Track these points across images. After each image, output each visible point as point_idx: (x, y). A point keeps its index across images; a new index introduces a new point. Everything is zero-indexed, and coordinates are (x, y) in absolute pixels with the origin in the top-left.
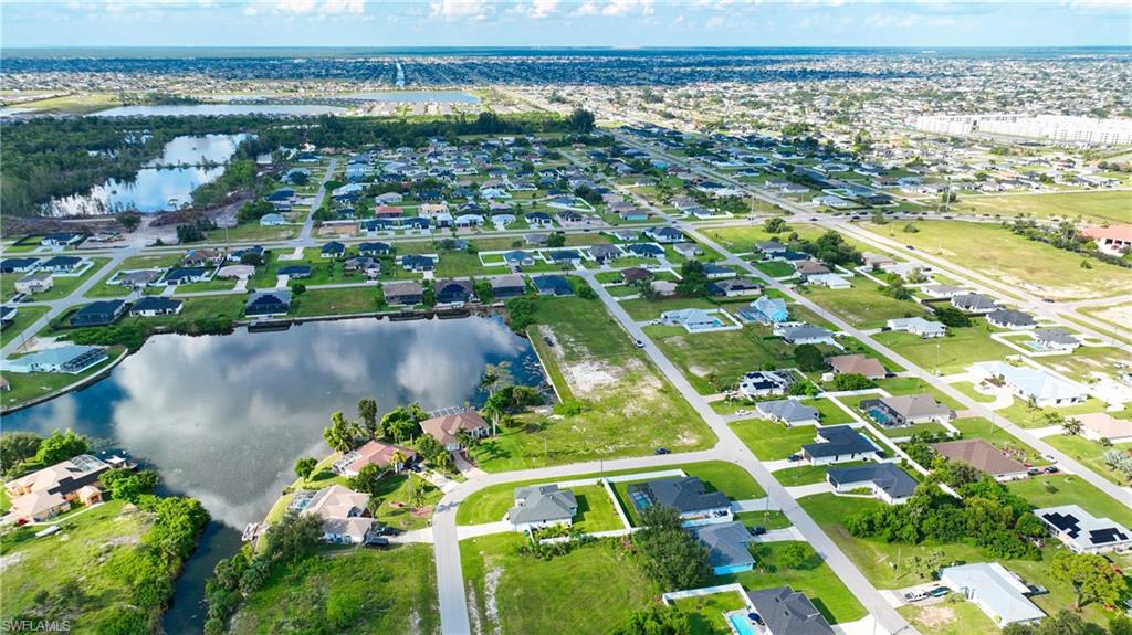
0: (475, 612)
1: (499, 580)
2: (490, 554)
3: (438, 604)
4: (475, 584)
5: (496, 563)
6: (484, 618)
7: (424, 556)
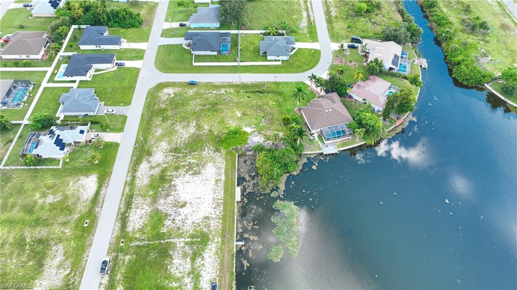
0: (311, 14)
1: (301, 22)
2: (304, 34)
3: (326, 18)
4: (311, 24)
5: (302, 29)
6: (307, 10)
7: (334, 37)
